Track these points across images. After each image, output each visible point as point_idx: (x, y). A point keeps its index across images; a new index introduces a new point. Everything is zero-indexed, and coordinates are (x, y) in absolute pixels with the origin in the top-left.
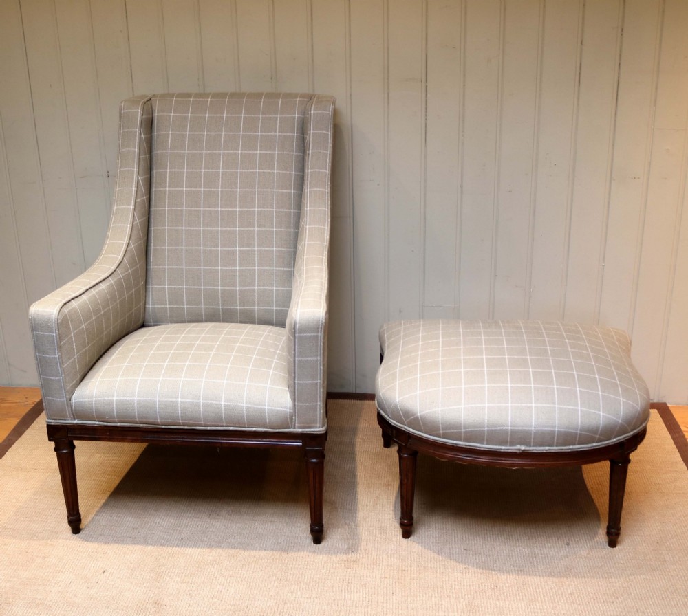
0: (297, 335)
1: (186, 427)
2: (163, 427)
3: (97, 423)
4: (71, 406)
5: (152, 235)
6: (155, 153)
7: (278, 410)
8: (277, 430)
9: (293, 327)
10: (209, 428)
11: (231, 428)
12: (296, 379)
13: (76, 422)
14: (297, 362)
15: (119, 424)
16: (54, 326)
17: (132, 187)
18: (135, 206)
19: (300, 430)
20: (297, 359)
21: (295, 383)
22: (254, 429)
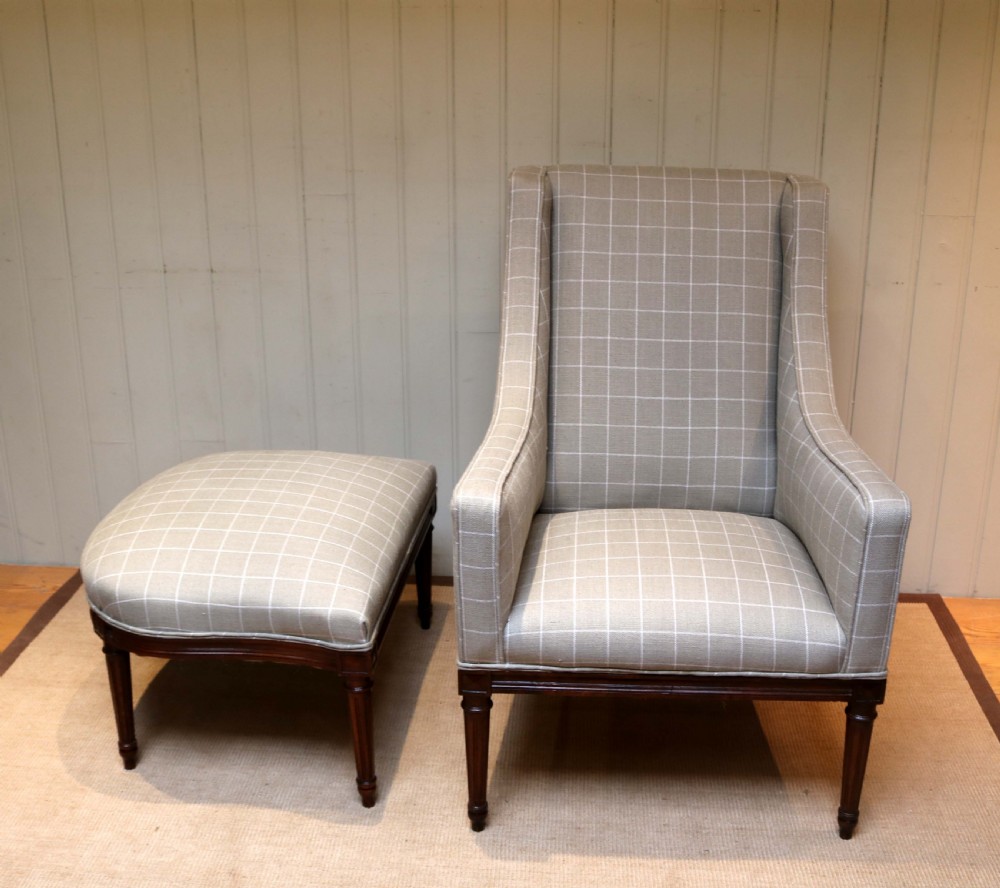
0: (869, 536)
1: (681, 673)
2: (646, 672)
3: (541, 667)
4: (504, 642)
5: (556, 376)
6: (558, 253)
7: (824, 647)
8: (819, 676)
9: (865, 525)
10: (716, 674)
11: (750, 673)
12: (860, 600)
13: (507, 666)
14: (864, 576)
15: (576, 669)
16: (495, 522)
17: (531, 304)
18: (538, 333)
19: (853, 675)
20: (864, 571)
21: (856, 606)
22: (784, 674)
